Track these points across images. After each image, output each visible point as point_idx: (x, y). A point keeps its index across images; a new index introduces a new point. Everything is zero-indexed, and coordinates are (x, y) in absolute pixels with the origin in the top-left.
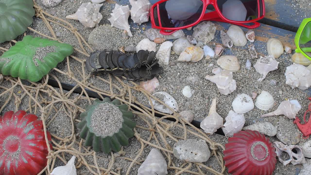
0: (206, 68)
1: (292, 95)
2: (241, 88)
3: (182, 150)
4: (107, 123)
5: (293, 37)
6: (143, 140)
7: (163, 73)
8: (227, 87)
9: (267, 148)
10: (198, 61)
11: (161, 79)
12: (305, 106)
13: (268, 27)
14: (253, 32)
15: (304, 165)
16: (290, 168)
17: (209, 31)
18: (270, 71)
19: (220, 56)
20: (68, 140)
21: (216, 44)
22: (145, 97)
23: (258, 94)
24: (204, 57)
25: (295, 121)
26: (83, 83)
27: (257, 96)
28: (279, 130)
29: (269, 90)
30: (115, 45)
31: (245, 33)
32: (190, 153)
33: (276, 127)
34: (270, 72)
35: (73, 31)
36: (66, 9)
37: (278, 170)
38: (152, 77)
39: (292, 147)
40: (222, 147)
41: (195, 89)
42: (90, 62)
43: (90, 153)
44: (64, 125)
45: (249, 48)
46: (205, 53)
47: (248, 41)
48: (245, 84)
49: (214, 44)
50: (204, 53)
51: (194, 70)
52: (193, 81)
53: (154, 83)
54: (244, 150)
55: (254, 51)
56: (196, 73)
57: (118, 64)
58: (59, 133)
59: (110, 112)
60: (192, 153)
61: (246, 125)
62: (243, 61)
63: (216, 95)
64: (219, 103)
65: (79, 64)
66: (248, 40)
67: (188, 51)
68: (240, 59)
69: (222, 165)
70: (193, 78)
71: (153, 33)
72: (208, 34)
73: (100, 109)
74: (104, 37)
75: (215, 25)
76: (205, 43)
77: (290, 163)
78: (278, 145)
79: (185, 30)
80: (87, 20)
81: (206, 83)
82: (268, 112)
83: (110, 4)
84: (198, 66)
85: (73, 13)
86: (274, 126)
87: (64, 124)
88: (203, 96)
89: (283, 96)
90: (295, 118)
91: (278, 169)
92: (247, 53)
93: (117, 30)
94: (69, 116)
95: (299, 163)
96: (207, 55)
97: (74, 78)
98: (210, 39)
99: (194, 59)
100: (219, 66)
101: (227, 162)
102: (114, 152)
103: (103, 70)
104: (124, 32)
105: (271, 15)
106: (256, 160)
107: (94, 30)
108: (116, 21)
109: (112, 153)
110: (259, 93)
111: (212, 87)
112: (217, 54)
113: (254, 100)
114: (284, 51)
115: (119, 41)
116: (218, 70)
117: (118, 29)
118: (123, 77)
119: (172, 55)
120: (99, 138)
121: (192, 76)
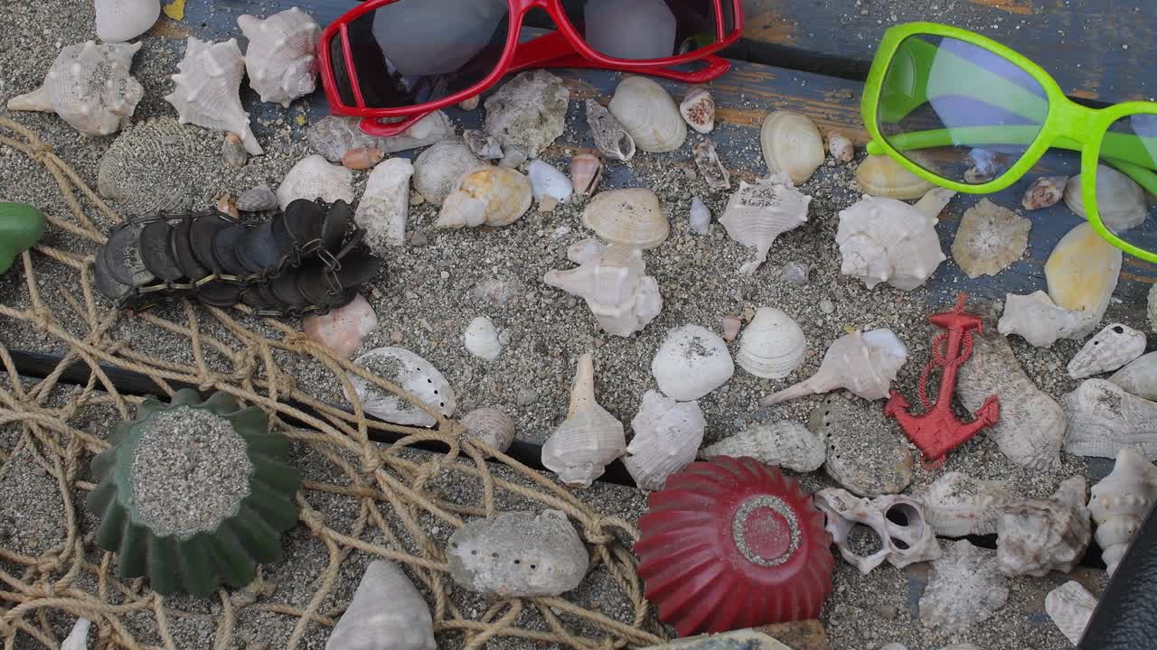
0: (543, 246)
1: (868, 311)
2: (678, 306)
3: (479, 555)
4: (192, 484)
5: (855, 99)
6: (333, 534)
7: (386, 277)
8: (627, 307)
9: (794, 519)
10: (512, 219)
11: (380, 299)
12: (920, 348)
13: (761, 72)
14: (705, 95)
15: (939, 566)
16: (885, 580)
17: (542, 108)
18: (781, 231)
19: (593, 195)
20: (54, 562)
21: (574, 153)
22: (326, 374)
23: (745, 323)
24: (535, 204)
25: (888, 409)
26: (92, 344)
27: (742, 329)
28: (833, 447)
29: (783, 301)
30: (201, 191)
31: (677, 101)
32: (511, 562)
33: (822, 436)
34: (783, 235)
35: (37, 155)
36: (6, 73)
37: (844, 593)
38: (347, 297)
39: (886, 502)
40: (628, 528)
41: (511, 325)
42: (111, 262)
43: (141, 602)
44: (35, 506)
45: (697, 156)
46: (537, 188)
47: (692, 128)
48: (692, 290)
49: (567, 151)
50: (532, 190)
51: (499, 256)
52: (502, 297)
53: (358, 319)
54: (709, 532)
55: (715, 165)
56: (508, 264)
57: (216, 260)
58: (20, 539)
59: (198, 441)
60: (517, 562)
61: (708, 440)
62: (679, 203)
63: (591, 338)
64: (604, 366)
65: (72, 275)
66: (689, 127)
67: (471, 189)
68: (667, 200)
69: (635, 595)
70: (501, 285)
71: (337, 133)
72: (542, 119)
73: (162, 433)
74: (156, 165)
75: (565, 83)
76: (533, 153)
77: (886, 564)
78: (832, 503)
79: (453, 110)
80: (84, 109)
81: (549, 301)
82: (787, 382)
83: (168, 41)
84: (514, 241)
85: (32, 89)
86: (814, 430)
87: (34, 502)
88: (542, 349)
89: (837, 319)
90: (888, 396)
91: (841, 589)
92: (691, 173)
93: (201, 133)
94: (51, 471)
95: (918, 560)
96: (545, 195)
97: (55, 330)
98: (549, 135)
99: (497, 216)
100: (592, 233)
101: (653, 584)
102: (230, 590)
103: (160, 287)
104: (230, 139)
105: (766, 27)
106: (756, 565)
107: (118, 144)
108: (194, 102)
109: (224, 595)
110: (748, 318)
111: (572, 312)
112: (581, 190)
113: (733, 346)
114: (828, 154)
115: (213, 174)
116: (590, 246)
117: (207, 129)
118: (240, 307)
119: (414, 206)
120: (167, 544)
121: (495, 277)
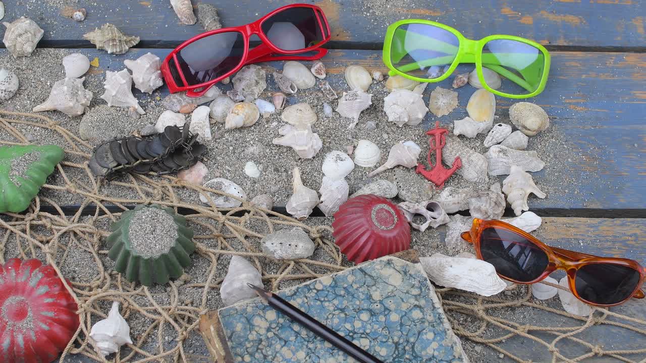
0: (268, 131)
1: (402, 135)
2: (327, 145)
3: (274, 245)
4: (156, 236)
5: (380, 57)
6: (211, 250)
7: (207, 153)
8: (310, 145)
9: (393, 211)
10: (254, 123)
11: (207, 161)
12: (425, 146)
13: (340, 53)
14: (321, 63)
15: (449, 225)
16: (430, 234)
17: (256, 78)
18: (362, 110)
19: (284, 109)
20: (98, 282)
21: (272, 94)
22: (192, 194)
23: (355, 147)
24: (261, 116)
25: (417, 170)
26: (95, 194)
27: (354, 150)
28: (400, 187)
29: (368, 136)
30: (124, 131)
31: (309, 69)
32: (288, 245)
33: (395, 183)
34: (362, 112)
35: (52, 127)
36: (29, 98)
37: (416, 241)
39: (425, 203)
40: (328, 228)
41: (262, 163)
42: (99, 160)
43: (139, 291)
44: (83, 264)
45: (322, 88)
46: (261, 110)
47: (317, 78)
48: (332, 138)
49: (269, 94)
51: (252, 137)
52: (256, 153)
53: (200, 170)
54: (362, 220)
55: (329, 90)
56: (257, 139)
57: (140, 155)
58: (79, 278)
59: (154, 219)
60: (290, 245)
61: (350, 195)
62: (319, 107)
63: (296, 163)
64: (303, 173)
65: (77, 172)
66: (316, 77)
67: (236, 112)
68: (313, 106)
69: (335, 255)
70: (255, 148)
71: (175, 100)
72: (257, 83)
73: (138, 219)
74: (104, 123)
75: (263, 68)
76: (256, 97)
77: (430, 228)
78: (405, 207)
79: (219, 84)
80: (71, 104)
81: (276, 151)
82: (376, 167)
83: (95, 76)
84: (257, 130)
85: (41, 102)
86: (392, 181)
87: (83, 262)
88: (277, 170)
89: (390, 140)
90: (417, 165)
91: (414, 240)
92: (320, 95)
93: (118, 109)
94: (87, 249)
95: (441, 224)
96: (265, 112)
97: (78, 191)
98: (261, 89)
99: (248, 122)
100: (287, 123)
101: (345, 245)
102: (173, 280)
103: (120, 167)
104: (131, 109)
105: (338, 35)
106: (383, 230)
107: (84, 118)
108: (115, 95)
109: (171, 283)
110: (356, 145)
111: (286, 154)
112: (279, 107)
113: (352, 156)
114: (373, 79)
115: (128, 123)
116: (287, 127)
117: (120, 107)
118: (151, 173)
119: (212, 124)
120: (149, 262)
121: (252, 145)
